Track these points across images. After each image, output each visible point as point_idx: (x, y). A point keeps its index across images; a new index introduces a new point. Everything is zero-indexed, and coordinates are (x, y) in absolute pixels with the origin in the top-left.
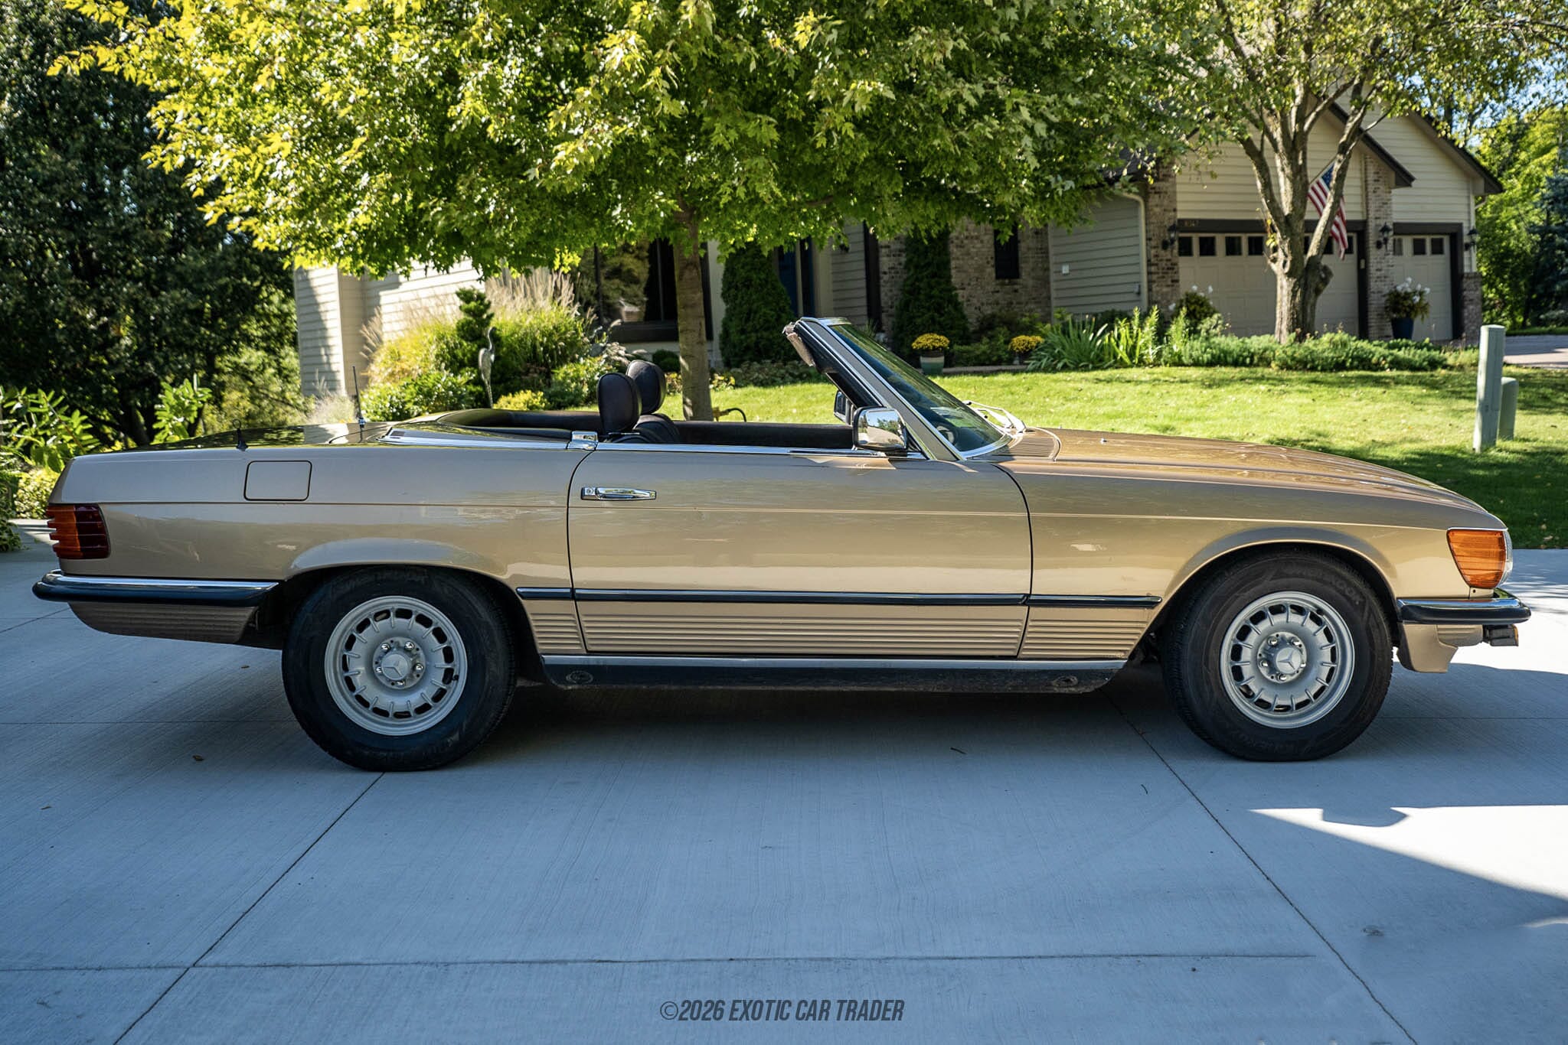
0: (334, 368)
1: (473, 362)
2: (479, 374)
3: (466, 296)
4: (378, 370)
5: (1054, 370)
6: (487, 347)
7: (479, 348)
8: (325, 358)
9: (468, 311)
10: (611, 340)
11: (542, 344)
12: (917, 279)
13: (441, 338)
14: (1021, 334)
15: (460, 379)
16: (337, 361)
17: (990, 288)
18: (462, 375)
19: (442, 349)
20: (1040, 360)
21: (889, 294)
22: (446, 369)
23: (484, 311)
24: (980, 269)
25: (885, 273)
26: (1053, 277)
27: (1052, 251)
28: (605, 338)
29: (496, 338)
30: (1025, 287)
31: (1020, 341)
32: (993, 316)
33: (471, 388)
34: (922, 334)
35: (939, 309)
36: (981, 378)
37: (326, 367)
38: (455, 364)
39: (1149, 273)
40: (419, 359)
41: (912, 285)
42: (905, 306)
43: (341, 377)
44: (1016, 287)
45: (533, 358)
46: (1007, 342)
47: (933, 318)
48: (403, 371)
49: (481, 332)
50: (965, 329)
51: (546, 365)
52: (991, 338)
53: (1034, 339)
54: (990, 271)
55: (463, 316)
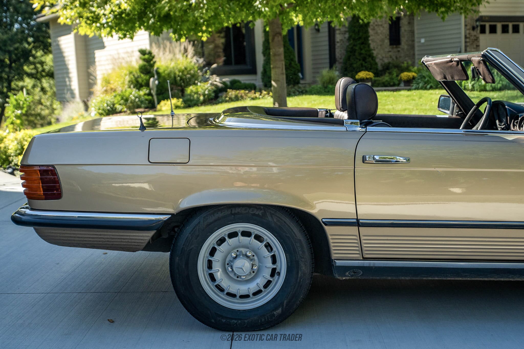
0: (73, 87)
1: (147, 85)
2: (150, 90)
3: (143, 52)
4: (98, 88)
5: (425, 89)
6: (154, 77)
7: (150, 77)
8: (68, 83)
9: (144, 60)
10: (212, 74)
11: (179, 76)
12: (354, 45)
13: (131, 73)
14: (405, 71)
15: (141, 93)
16: (75, 84)
17: (387, 50)
18: (142, 90)
19: (131, 78)
20: (418, 84)
21: (340, 52)
22: (134, 87)
23: (152, 60)
24: (383, 41)
25: (338, 42)
26: (416, 44)
27: (416, 32)
28: (208, 74)
29: (158, 73)
30: (403, 49)
31: (405, 75)
32: (389, 63)
33: (146, 97)
34: (360, 71)
35: (364, 59)
36: (392, 93)
37: (69, 87)
38: (138, 85)
39: (466, 42)
40: (120, 83)
41: (352, 48)
42: (348, 58)
43: (77, 92)
44: (399, 49)
45: (174, 83)
46: (397, 76)
47: (362, 64)
48: (112, 89)
49: (150, 70)
50: (377, 69)
51: (181, 86)
52: (390, 73)
53: (411, 74)
54: (387, 42)
55: (141, 62)
